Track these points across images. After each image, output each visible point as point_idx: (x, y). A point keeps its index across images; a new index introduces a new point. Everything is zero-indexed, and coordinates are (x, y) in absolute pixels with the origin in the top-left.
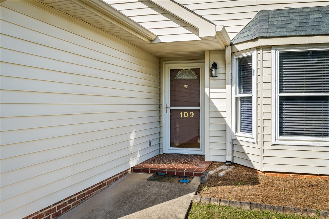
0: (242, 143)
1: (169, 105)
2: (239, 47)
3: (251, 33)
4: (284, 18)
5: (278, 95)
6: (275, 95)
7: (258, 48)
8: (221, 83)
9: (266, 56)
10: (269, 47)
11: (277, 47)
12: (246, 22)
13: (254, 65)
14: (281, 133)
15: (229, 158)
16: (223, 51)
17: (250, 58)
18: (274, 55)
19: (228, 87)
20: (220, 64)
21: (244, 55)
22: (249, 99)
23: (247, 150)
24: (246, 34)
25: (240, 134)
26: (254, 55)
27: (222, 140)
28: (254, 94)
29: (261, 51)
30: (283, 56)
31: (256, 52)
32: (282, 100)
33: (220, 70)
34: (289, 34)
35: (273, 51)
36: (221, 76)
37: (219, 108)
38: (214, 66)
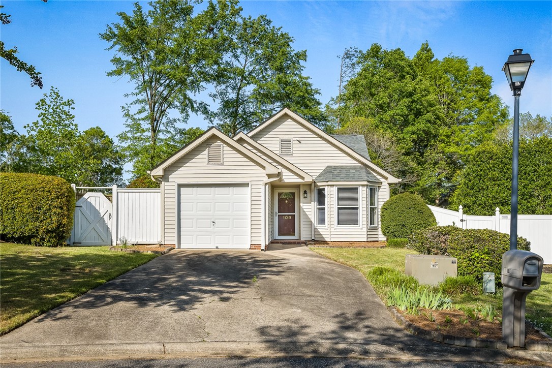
0: (319, 230)
1: (277, 212)
2: (319, 184)
3: (325, 178)
4: (339, 171)
5: (337, 207)
6: (336, 207)
7: (328, 185)
8: (309, 201)
9: (332, 189)
10: (333, 185)
11: (336, 185)
12: (321, 171)
13: (326, 193)
14: (338, 224)
15: (313, 238)
16: (311, 185)
17: (324, 189)
18: (335, 189)
19: (313, 203)
20: (308, 192)
21: (321, 188)
22: (323, 209)
23: (321, 233)
24: (322, 178)
25: (318, 226)
26: (326, 188)
27: (310, 230)
28: (326, 206)
29: (329, 187)
30: (339, 189)
31: (327, 187)
32: (339, 209)
33: (309, 194)
34: (342, 180)
35: (335, 187)
36: (309, 197)
37: (307, 213)
38: (305, 192)
